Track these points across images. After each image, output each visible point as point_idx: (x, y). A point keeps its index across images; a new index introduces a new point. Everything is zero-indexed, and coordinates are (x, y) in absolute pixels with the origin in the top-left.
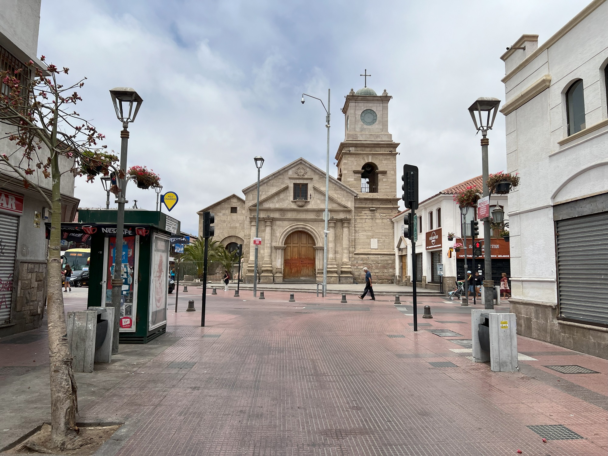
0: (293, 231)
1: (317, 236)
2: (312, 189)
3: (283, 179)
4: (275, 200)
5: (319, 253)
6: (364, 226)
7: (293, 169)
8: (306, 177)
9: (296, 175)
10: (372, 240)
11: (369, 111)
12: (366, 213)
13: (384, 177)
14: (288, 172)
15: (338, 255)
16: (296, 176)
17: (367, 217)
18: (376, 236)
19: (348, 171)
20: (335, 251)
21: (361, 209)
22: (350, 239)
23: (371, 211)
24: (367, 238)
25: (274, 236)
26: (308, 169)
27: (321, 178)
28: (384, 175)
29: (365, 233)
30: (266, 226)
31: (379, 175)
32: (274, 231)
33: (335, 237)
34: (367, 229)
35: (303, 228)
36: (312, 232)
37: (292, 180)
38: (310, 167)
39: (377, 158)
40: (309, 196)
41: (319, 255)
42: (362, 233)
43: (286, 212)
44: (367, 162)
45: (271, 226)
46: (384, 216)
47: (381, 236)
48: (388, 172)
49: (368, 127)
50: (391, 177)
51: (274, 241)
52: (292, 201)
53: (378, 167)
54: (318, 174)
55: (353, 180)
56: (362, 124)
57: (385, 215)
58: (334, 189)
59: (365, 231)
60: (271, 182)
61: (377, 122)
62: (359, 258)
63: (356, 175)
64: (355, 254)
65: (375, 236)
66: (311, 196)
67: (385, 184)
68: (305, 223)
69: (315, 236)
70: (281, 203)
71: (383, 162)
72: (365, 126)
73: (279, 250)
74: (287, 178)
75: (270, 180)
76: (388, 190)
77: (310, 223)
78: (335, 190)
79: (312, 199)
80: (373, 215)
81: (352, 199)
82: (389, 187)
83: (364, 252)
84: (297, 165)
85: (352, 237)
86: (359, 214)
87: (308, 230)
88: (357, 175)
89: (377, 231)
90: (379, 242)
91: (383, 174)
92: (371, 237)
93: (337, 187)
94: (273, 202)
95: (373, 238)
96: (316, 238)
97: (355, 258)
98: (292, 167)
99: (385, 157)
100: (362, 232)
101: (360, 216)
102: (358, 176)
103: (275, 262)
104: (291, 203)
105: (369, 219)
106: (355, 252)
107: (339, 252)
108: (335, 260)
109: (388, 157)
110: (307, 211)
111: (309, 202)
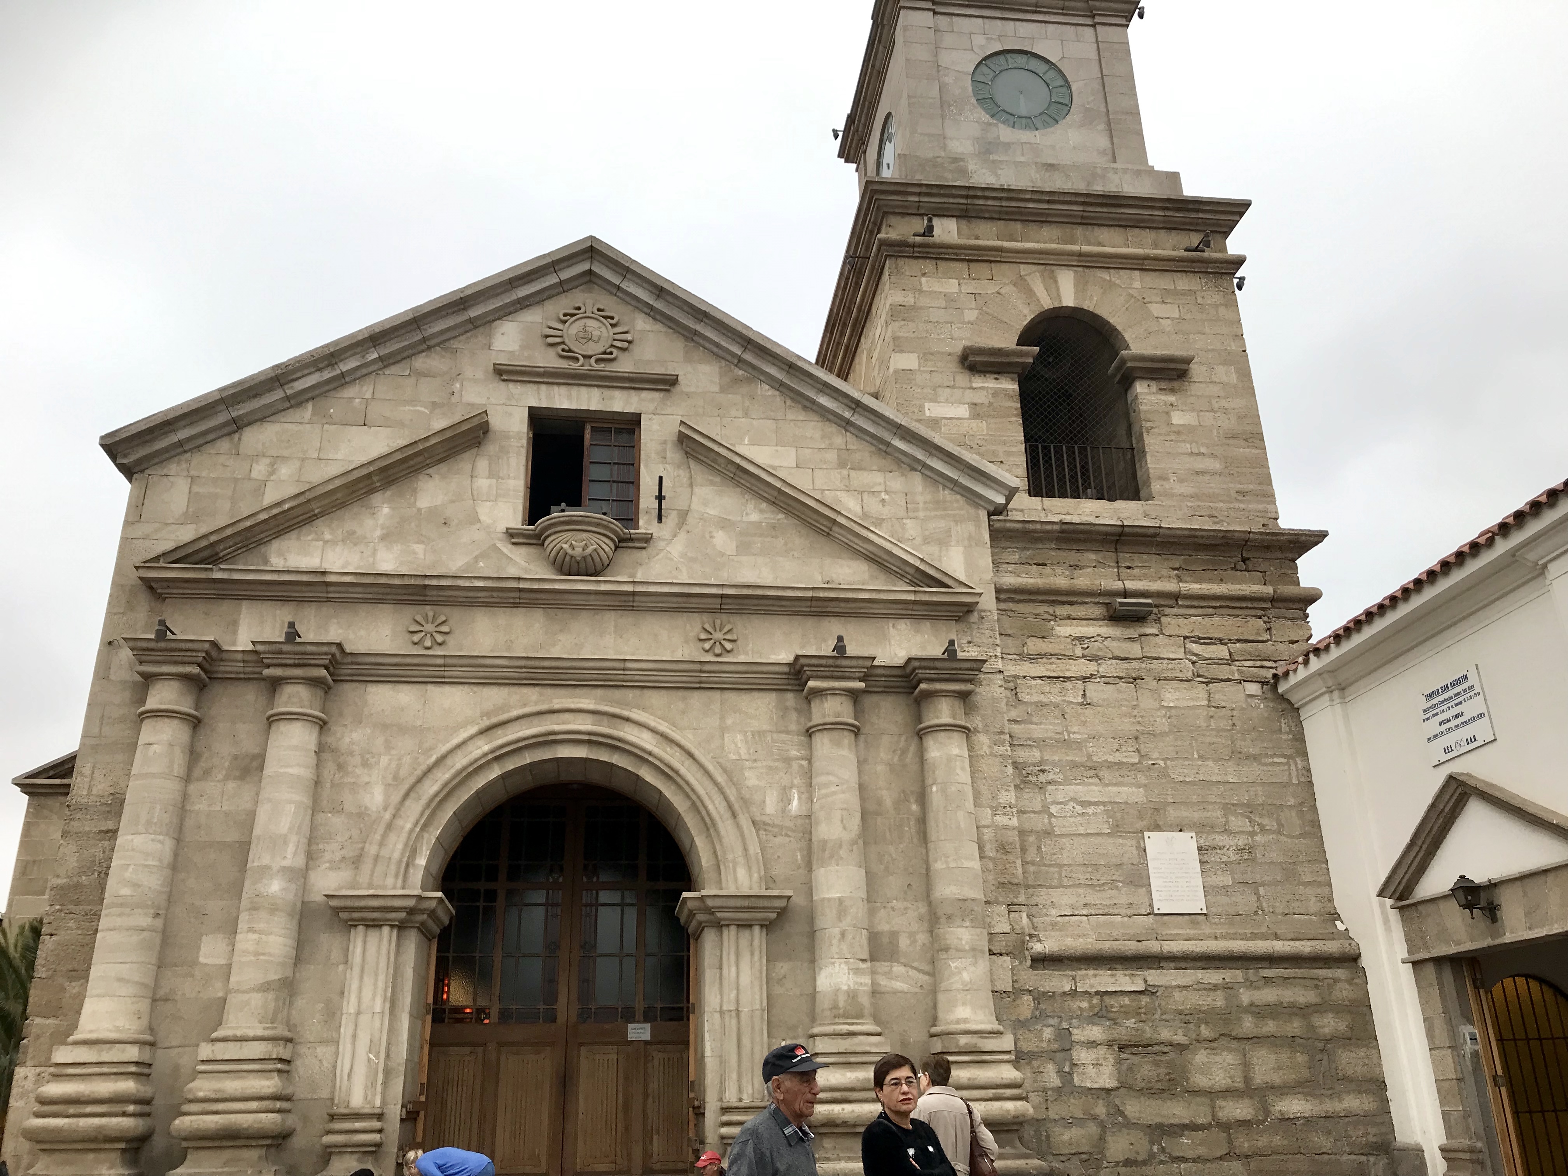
0: (511, 765)
1: (715, 806)
2: (674, 455)
3: (453, 380)
4: (369, 522)
5: (729, 958)
6: (1077, 733)
7: (534, 317)
8: (625, 365)
9: (552, 353)
10: (1154, 842)
11: (1021, 60)
12: (1081, 639)
13: (1172, 398)
14: (490, 336)
15: (898, 969)
16: (549, 360)
17: (1092, 668)
18: (1185, 813)
19: (926, 356)
20: (874, 938)
21: (1042, 609)
22: (988, 834)
23: (1117, 617)
24: (1117, 830)
25: (337, 809)
26: (641, 324)
27: (737, 381)
28: (1173, 391)
29: (1093, 791)
30: (271, 721)
31: (1140, 388)
32: (340, 767)
33: (865, 815)
34: (1102, 753)
35: (592, 741)
36: (669, 774)
37: (515, 389)
38: (659, 305)
39: (1112, 285)
40: (647, 501)
41: (730, 972)
42: (1072, 790)
43: (455, 615)
44: (1047, 303)
45: (323, 725)
46: (1219, 662)
47: (1217, 814)
48: (1196, 370)
49: (1026, 136)
50: (1224, 403)
51: (331, 851)
52: (511, 534)
53: (1127, 336)
54: (718, 354)
55: (963, 411)
56: (986, 118)
57: (1222, 652)
58: (832, 456)
59: (1093, 769)
60: (350, 392)
61: (1075, 115)
62: (1073, 993)
63: (979, 382)
64: (1041, 961)
65: (1173, 814)
66: (660, 498)
67: (1187, 447)
68: (612, 702)
69: (697, 806)
70: (419, 548)
71: (1156, 309)
72: (1005, 133)
73: (373, 935)
74: (480, 375)
75: (342, 381)
76: (1215, 486)
77: (656, 699)
78: (842, 465)
79: (671, 520)
80: (1135, 650)
81: (971, 527)
82: (1217, 465)
83: (1107, 946)
84: (563, 287)
85: (1001, 820)
86: (1034, 645)
87: (641, 757)
88: (988, 384)
89: (1180, 772)
90: (1212, 857)
91: (1163, 385)
92: (1141, 817)
93: (853, 443)
94: (351, 539)
95: (1157, 828)
96: (709, 826)
97: (1040, 997)
98: (523, 304)
99: (1164, 282)
100: (1067, 782)
101: (1041, 655)
102: (996, 393)
103: (322, 1051)
104: (506, 549)
105: (1109, 681)
106: (1038, 948)
107: (904, 942)
108: (877, 1021)
109: (1183, 283)
110: (632, 608)
111: (647, 539)
